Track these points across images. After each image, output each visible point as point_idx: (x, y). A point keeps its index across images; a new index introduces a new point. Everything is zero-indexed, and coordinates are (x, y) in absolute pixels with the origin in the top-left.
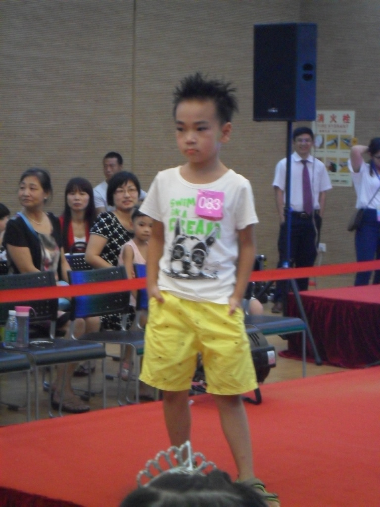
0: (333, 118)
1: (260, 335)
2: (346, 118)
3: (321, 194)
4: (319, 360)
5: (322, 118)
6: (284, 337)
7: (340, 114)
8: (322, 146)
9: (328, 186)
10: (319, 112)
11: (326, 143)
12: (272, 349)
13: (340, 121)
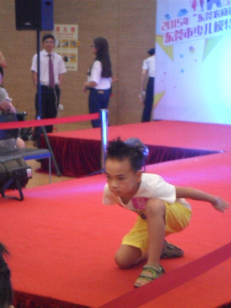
0: (65, 29)
1: (23, 160)
2: (73, 30)
3: (60, 75)
4: (59, 173)
5: (58, 29)
6: (39, 161)
7: (69, 27)
8: (59, 46)
9: (64, 70)
10: (56, 26)
11: (62, 44)
12: (30, 167)
13: (69, 31)
